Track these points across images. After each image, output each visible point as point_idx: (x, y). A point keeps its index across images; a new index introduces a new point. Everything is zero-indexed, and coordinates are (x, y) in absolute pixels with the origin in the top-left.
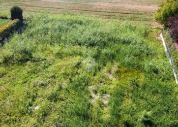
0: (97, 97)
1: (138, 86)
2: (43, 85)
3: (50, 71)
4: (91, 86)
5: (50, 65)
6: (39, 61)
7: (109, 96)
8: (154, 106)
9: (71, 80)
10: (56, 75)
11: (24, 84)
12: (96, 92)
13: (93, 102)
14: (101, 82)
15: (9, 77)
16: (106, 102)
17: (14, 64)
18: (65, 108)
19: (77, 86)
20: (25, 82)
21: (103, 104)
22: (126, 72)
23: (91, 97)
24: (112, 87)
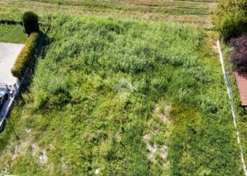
0: (154, 150)
1: (195, 133)
2: (94, 139)
3: (96, 116)
4: (146, 136)
5: (94, 107)
6: (80, 103)
7: (166, 147)
8: (213, 159)
9: (123, 129)
10: (106, 123)
11: (73, 140)
12: (152, 144)
13: (151, 157)
14: (156, 129)
15: (53, 129)
16: (164, 156)
17: (52, 109)
18: (125, 169)
19: (131, 138)
20: (73, 136)
21: (162, 159)
22: (181, 112)
23: (148, 151)
24: (168, 134)
